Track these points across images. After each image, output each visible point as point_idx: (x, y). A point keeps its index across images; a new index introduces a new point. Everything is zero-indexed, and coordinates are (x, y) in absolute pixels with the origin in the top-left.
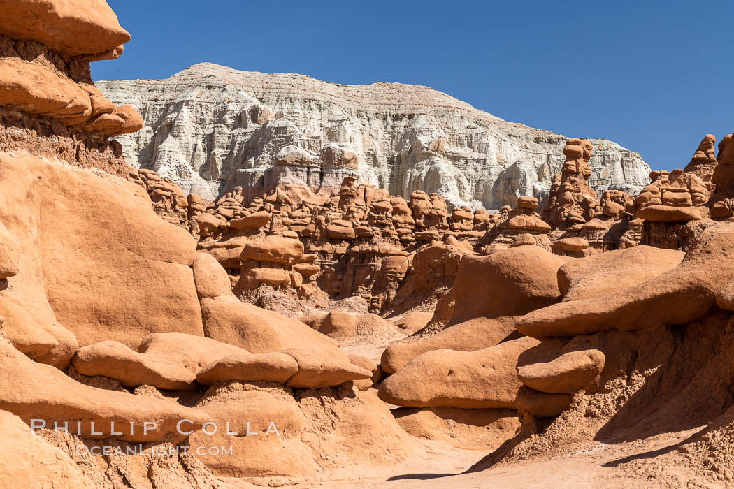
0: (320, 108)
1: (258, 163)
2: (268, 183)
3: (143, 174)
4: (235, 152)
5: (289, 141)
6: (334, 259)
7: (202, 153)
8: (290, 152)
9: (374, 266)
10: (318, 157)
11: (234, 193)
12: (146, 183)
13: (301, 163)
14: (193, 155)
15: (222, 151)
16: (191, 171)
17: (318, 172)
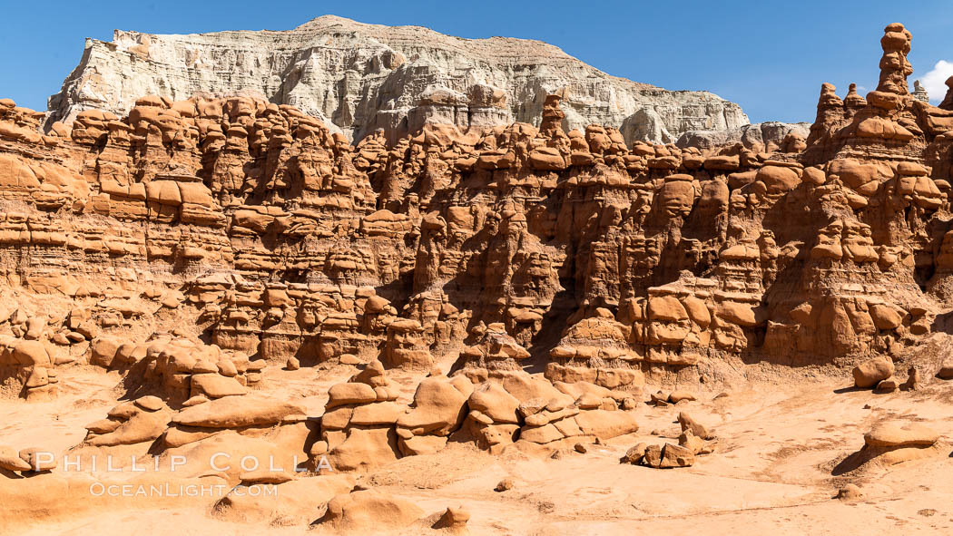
0: (447, 57)
1: (398, 105)
2: (414, 123)
3: (284, 110)
4: (369, 97)
5: (431, 80)
6: (541, 195)
7: (333, 99)
8: (436, 90)
9: (602, 201)
10: (465, 96)
11: (376, 135)
12: (287, 120)
13: (447, 102)
14: (325, 102)
15: (355, 97)
16: (324, 117)
17: (465, 112)
